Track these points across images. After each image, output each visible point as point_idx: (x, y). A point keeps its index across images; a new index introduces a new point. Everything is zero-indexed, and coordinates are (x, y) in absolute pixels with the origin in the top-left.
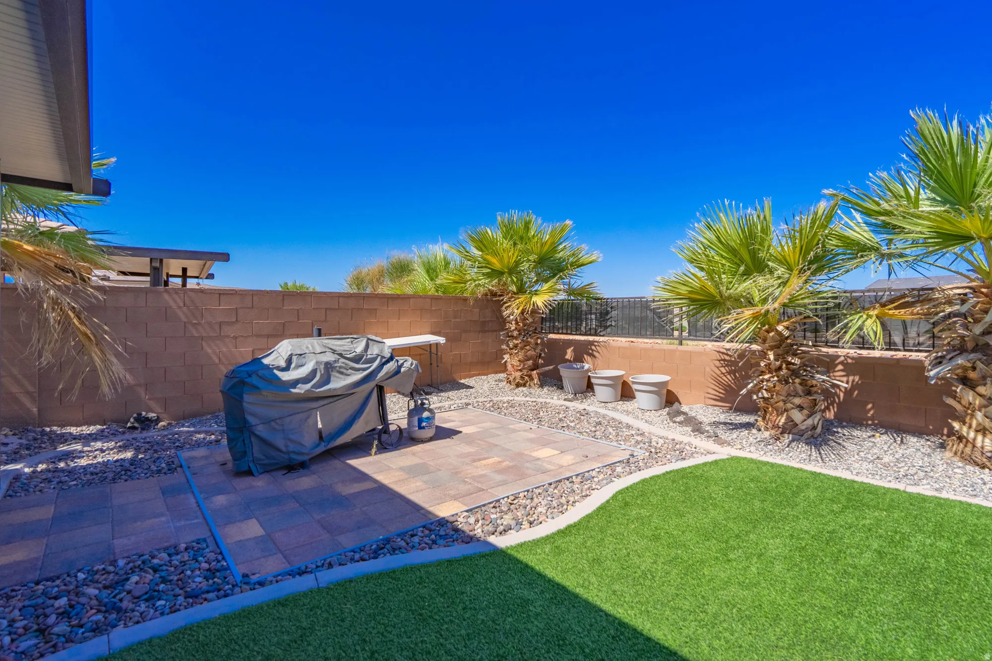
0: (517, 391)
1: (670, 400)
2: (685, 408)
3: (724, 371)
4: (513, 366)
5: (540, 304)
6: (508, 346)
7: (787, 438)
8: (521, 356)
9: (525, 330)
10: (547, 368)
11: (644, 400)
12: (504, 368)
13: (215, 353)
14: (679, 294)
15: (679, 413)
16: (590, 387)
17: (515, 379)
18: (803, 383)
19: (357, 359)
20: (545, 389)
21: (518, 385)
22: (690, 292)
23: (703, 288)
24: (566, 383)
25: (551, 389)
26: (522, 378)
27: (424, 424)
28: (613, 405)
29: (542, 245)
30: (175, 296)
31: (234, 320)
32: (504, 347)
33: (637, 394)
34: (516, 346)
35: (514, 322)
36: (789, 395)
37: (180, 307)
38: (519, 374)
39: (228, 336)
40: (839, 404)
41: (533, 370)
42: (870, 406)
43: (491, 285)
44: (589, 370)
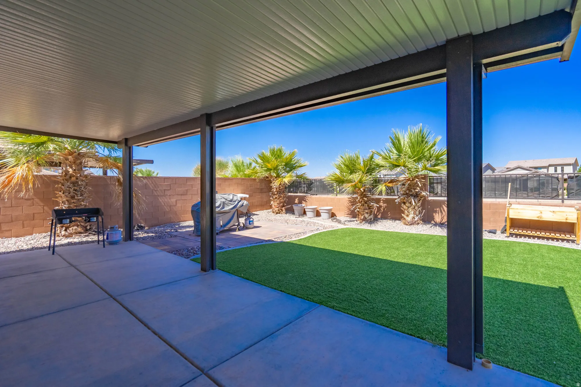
0: (277, 215)
1: (333, 215)
2: (338, 218)
3: (350, 204)
4: (275, 206)
5: (287, 182)
6: (273, 198)
7: (364, 222)
8: (278, 202)
9: (279, 192)
10: (288, 206)
11: (324, 215)
12: (271, 207)
13: (163, 201)
14: (332, 179)
15: (335, 219)
16: (305, 213)
17: (276, 211)
18: (368, 206)
19: (231, 201)
20: (288, 214)
21: (277, 213)
22: (335, 178)
23: (339, 177)
24: (296, 212)
25: (290, 214)
26: (279, 210)
27: (251, 223)
28: (313, 218)
29: (286, 159)
30: (149, 180)
31: (169, 189)
32: (271, 198)
33: (322, 214)
34: (276, 198)
35: (275, 189)
36: (364, 209)
37: (150, 184)
38: (277, 209)
39: (167, 195)
40: (382, 213)
41: (283, 207)
42: (389, 213)
43: (267, 174)
44: (304, 206)
